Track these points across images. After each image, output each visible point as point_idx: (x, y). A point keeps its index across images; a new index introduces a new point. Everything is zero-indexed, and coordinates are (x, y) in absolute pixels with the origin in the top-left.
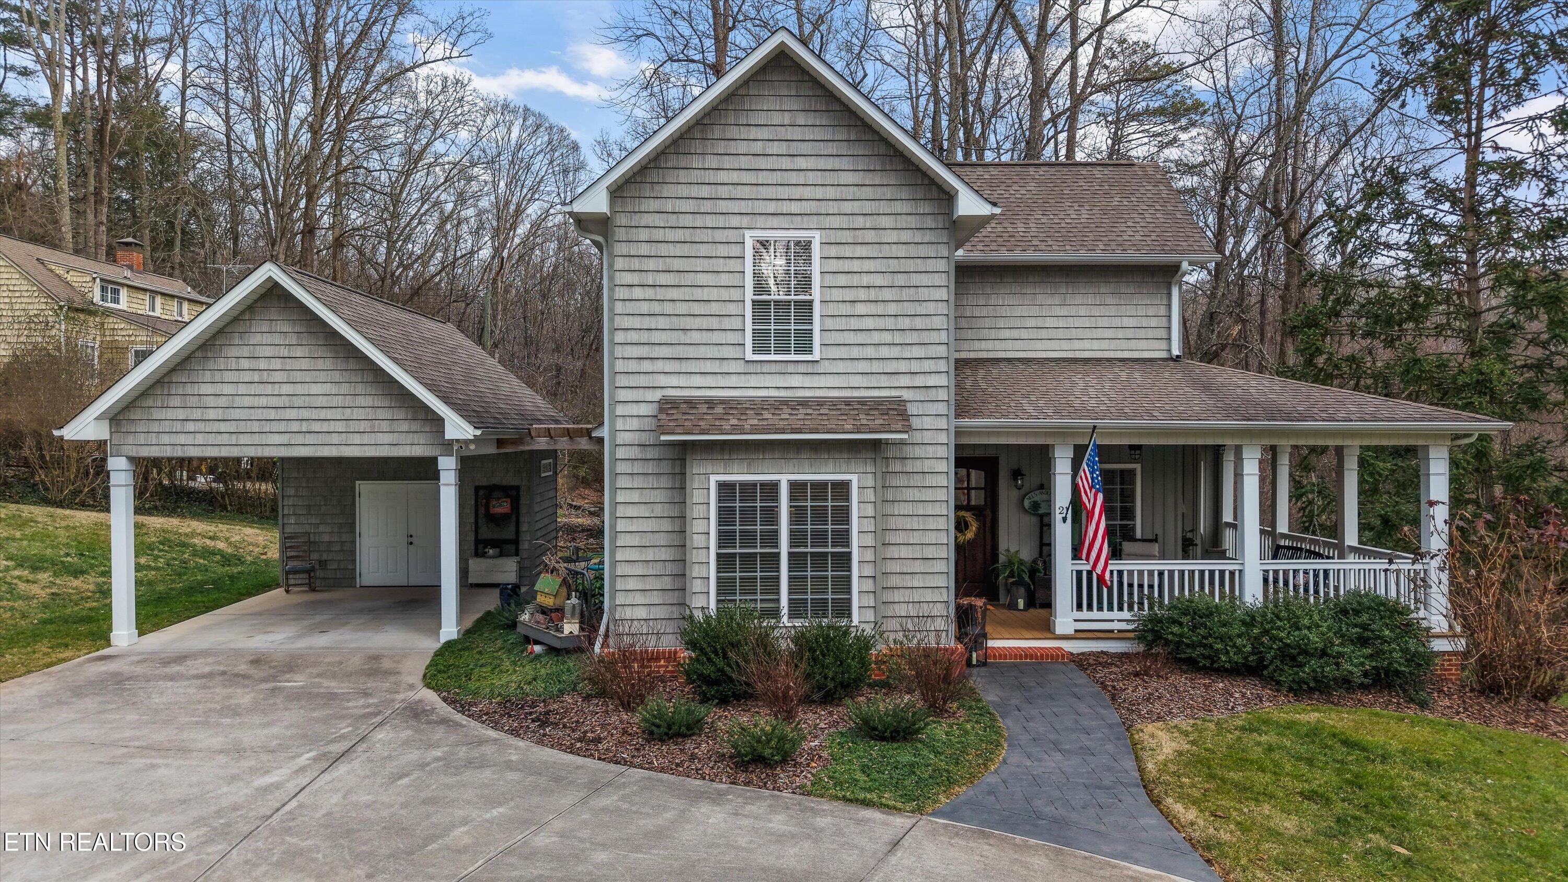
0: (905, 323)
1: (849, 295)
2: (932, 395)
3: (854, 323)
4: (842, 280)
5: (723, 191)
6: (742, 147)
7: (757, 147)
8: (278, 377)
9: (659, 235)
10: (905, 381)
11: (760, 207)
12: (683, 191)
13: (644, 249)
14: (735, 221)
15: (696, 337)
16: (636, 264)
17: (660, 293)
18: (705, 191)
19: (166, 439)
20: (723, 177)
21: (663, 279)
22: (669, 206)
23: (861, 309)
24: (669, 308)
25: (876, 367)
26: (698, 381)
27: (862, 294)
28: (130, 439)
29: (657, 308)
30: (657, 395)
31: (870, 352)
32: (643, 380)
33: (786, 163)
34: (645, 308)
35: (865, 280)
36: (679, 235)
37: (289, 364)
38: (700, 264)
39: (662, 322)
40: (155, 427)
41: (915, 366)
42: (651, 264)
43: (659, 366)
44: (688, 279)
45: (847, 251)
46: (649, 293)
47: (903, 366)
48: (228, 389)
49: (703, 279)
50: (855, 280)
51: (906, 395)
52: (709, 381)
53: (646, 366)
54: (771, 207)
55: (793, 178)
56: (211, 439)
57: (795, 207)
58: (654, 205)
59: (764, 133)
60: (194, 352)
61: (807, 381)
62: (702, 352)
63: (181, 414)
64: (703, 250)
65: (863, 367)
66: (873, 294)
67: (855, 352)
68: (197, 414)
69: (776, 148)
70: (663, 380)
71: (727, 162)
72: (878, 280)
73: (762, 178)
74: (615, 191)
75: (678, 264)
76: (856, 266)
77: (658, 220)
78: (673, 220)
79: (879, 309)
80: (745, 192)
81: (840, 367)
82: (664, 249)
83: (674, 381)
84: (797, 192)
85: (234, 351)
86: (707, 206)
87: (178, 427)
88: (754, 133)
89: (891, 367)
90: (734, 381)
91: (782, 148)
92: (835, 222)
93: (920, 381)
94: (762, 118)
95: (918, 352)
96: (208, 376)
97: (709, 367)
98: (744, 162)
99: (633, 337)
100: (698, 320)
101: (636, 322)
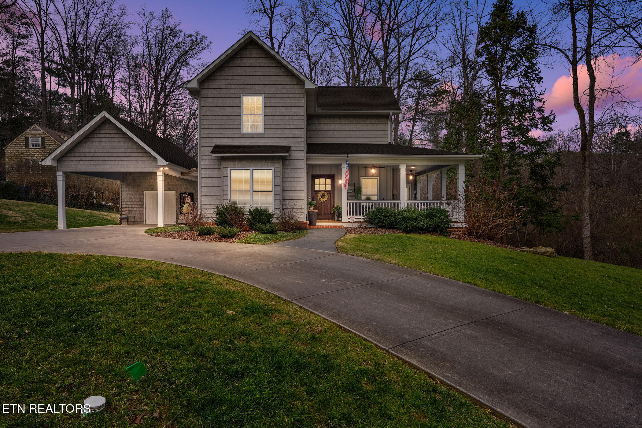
0: (291, 122)
1: (274, 113)
2: (299, 144)
3: (275, 122)
4: (271, 109)
5: (234, 82)
6: (240, 69)
7: (245, 69)
8: (108, 147)
9: (214, 95)
10: (291, 140)
11: (245, 87)
12: (223, 82)
13: (210, 100)
14: (238, 91)
15: (226, 127)
16: (207, 104)
17: (215, 113)
18: (229, 82)
19: (74, 166)
20: (234, 78)
21: (215, 109)
22: (218, 87)
23: (277, 118)
24: (218, 118)
25: (282, 136)
26: (226, 140)
27: (277, 113)
28: (63, 166)
29: (214, 118)
30: (213, 145)
31: (280, 131)
32: (210, 140)
33: (253, 73)
34: (210, 118)
35: (278, 109)
36: (221, 95)
37: (112, 143)
38: (227, 104)
39: (215, 122)
40: (71, 162)
41: (293, 135)
42: (212, 104)
43: (215, 135)
44: (224, 109)
45: (273, 100)
46: (211, 113)
47: (290, 136)
48: (93, 151)
49: (228, 109)
50: (275, 109)
51: (291, 144)
52: (230, 140)
53: (211, 135)
54: (249, 87)
55: (256, 78)
56: (88, 166)
57: (256, 87)
58: (213, 86)
59: (247, 65)
60: (82, 140)
61: (260, 140)
62: (228, 131)
63: (79, 159)
64: (228, 100)
65: (277, 135)
66: (280, 113)
67: (275, 131)
68: (83, 158)
69: (250, 69)
70: (215, 140)
71: (236, 73)
72: (282, 109)
73: (246, 78)
74: (201, 82)
75: (220, 104)
76: (275, 104)
77: (214, 91)
78: (219, 91)
79: (282, 118)
80: (241, 82)
81: (271, 136)
82: (216, 100)
83: (219, 140)
84: (257, 82)
85: (95, 139)
86: (229, 87)
87: (78, 162)
88: (244, 64)
89: (286, 136)
90: (237, 140)
91: (253, 69)
92: (269, 91)
93: (295, 140)
94: (246, 60)
95: (294, 131)
96: (87, 147)
97: (230, 136)
98: (241, 73)
99: (207, 126)
100: (226, 121)
101: (208, 122)
